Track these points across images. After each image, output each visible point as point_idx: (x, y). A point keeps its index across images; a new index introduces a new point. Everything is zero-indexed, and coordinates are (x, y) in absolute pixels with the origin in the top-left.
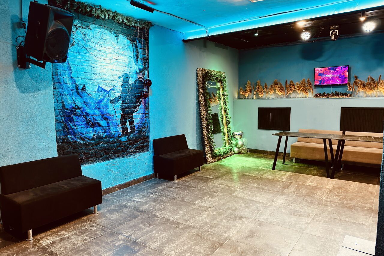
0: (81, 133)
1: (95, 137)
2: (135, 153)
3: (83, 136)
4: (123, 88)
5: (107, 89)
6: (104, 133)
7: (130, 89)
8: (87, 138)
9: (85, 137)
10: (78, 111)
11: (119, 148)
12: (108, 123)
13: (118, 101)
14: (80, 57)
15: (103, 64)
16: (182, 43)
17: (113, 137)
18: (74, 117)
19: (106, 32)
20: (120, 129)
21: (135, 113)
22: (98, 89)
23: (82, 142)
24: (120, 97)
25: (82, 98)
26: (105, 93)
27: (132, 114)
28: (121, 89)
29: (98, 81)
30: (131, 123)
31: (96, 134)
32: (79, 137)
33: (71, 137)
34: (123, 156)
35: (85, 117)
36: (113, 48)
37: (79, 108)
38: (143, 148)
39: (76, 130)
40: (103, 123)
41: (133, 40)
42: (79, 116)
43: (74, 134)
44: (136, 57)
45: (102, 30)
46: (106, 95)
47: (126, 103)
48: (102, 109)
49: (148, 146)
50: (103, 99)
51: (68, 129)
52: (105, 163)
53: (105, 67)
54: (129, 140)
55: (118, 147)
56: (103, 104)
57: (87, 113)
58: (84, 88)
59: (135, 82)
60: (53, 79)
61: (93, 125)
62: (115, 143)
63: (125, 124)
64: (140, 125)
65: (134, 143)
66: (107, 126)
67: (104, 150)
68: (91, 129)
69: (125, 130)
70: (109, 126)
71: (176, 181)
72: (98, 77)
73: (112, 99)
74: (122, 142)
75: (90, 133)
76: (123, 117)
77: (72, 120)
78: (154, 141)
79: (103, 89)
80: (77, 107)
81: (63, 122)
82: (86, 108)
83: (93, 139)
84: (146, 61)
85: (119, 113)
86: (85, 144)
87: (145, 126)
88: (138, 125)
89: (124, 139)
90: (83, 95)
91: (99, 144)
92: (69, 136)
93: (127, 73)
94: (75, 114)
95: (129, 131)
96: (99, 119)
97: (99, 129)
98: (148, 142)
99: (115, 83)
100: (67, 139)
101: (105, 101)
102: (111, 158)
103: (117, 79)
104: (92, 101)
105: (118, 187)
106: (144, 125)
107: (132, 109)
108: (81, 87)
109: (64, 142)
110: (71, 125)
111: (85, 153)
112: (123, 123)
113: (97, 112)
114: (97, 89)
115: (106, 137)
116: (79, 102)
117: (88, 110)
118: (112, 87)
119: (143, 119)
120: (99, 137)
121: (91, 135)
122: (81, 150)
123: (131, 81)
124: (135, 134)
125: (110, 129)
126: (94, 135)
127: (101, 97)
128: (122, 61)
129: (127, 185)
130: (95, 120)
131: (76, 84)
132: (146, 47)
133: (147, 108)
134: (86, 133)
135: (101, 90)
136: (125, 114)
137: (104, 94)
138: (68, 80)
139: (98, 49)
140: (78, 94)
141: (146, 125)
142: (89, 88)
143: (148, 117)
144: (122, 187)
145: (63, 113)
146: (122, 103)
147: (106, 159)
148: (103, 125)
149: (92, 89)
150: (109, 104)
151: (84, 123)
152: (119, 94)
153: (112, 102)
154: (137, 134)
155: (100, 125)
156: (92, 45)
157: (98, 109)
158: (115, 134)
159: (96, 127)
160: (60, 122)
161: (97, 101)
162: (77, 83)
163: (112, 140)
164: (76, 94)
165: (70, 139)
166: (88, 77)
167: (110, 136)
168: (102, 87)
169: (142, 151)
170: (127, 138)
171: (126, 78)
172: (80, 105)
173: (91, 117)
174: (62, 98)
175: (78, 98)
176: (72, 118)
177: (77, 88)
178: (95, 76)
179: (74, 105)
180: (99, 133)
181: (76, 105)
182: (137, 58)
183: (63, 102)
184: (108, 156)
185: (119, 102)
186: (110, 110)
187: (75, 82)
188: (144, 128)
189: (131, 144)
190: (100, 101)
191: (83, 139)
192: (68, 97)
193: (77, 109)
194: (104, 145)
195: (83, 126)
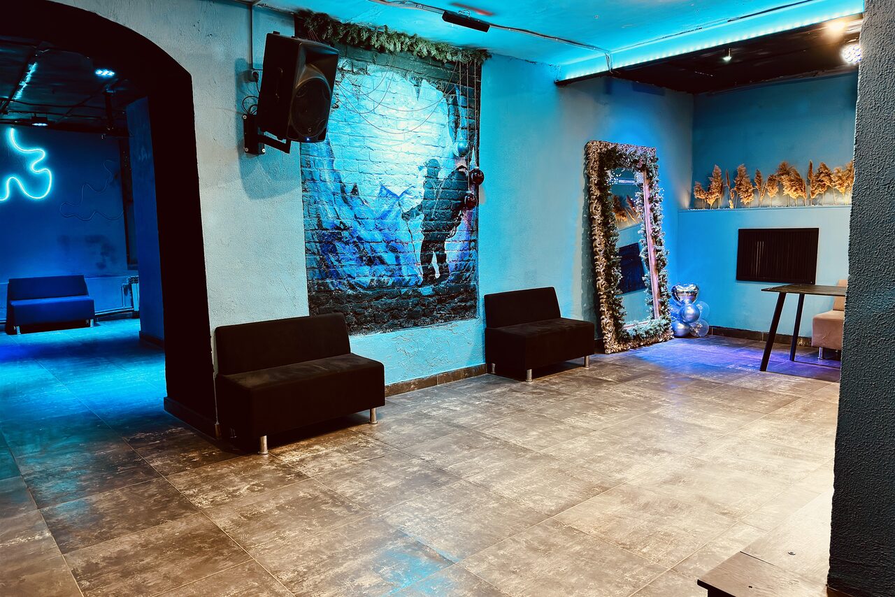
0: (350, 276)
1: (374, 284)
2: (447, 320)
3: (352, 281)
4: (427, 190)
5: (397, 191)
6: (390, 276)
7: (441, 190)
8: (360, 286)
9: (357, 284)
10: (345, 234)
11: (418, 308)
12: (397, 258)
13: (418, 215)
14: (349, 131)
15: (390, 143)
16: (554, 87)
17: (406, 285)
18: (338, 245)
19: (397, 77)
20: (419, 270)
21: (450, 239)
22: (381, 191)
23: (350, 292)
24: (420, 207)
25: (351, 209)
26: (394, 200)
27: (443, 242)
28: (423, 191)
29: (380, 176)
30: (442, 259)
31: (375, 278)
32: (345, 282)
33: (332, 282)
34: (424, 324)
35: (357, 246)
36: (409, 110)
37: (346, 228)
38: (464, 311)
39: (340, 270)
40: (389, 258)
41: (448, 91)
42: (347, 243)
43: (337, 276)
44: (453, 125)
45: (389, 74)
46: (395, 203)
47: (432, 220)
48: (386, 231)
49: (474, 307)
50: (389, 211)
51: (328, 267)
52: (391, 335)
53: (395, 148)
54: (436, 293)
55: (417, 305)
56: (389, 221)
57: (359, 238)
58: (355, 191)
59: (450, 177)
60: (302, 173)
61: (371, 262)
62: (409, 297)
63: (429, 261)
64: (458, 263)
65: (445, 300)
66: (395, 263)
67: (389, 309)
68: (366, 269)
69: (428, 273)
70: (399, 264)
71: (531, 382)
72: (381, 168)
73: (405, 211)
74: (423, 296)
75: (365, 276)
76: (426, 247)
77: (334, 251)
78: (486, 297)
79: (389, 191)
80: (342, 227)
81: (319, 254)
82: (359, 227)
83: (370, 288)
84: (473, 132)
85: (419, 239)
86: (356, 297)
87: (469, 266)
88: (454, 263)
89: (427, 290)
90: (352, 204)
91: (381, 297)
92: (328, 281)
93: (436, 158)
94: (340, 239)
95: (437, 275)
96: (381, 250)
97: (381, 269)
98: (475, 299)
99: (411, 179)
100: (325, 285)
101: (392, 215)
102: (403, 327)
103: (416, 171)
104: (369, 215)
105: (414, 384)
106: (466, 264)
107: (444, 232)
108: (349, 188)
109: (319, 291)
110: (333, 259)
111: (356, 313)
112: (426, 260)
113: (378, 236)
114: (378, 192)
115: (393, 285)
116: (347, 217)
117: (363, 233)
118: (406, 188)
119: (465, 252)
120: (381, 285)
121: (367, 280)
122: (349, 306)
123: (443, 175)
124: (448, 282)
125: (400, 269)
126: (372, 280)
127: (386, 207)
128: (426, 135)
129: (432, 381)
130: (375, 251)
131: (341, 182)
132: (474, 103)
133: (473, 229)
134: (358, 276)
135: (386, 193)
136: (430, 242)
137: (391, 202)
138: (327, 176)
139: (381, 112)
140: (345, 201)
141: (471, 266)
142: (364, 190)
143: (476, 247)
144: (423, 384)
145: (319, 236)
146: (425, 219)
147: (394, 327)
148: (389, 263)
149: (369, 191)
150: (400, 220)
151: (355, 257)
152: (419, 201)
153: (407, 216)
154: (452, 281)
155: (382, 262)
156: (370, 105)
157: (380, 230)
158: (410, 280)
159: (376, 264)
160: (314, 253)
161: (377, 216)
162: (344, 181)
163: (404, 290)
164: (342, 201)
165: (330, 286)
166: (363, 168)
167: (401, 283)
168: (388, 188)
169: (463, 318)
170: (433, 290)
171: (433, 168)
172: (348, 223)
173: (367, 245)
174: (317, 209)
175: (345, 208)
176: (334, 246)
177: (343, 191)
178: (375, 167)
179: (337, 222)
180: (380, 276)
181: (341, 222)
182: (457, 126)
183: (318, 217)
184: (396, 321)
185: (418, 217)
186: (402, 234)
187: (340, 178)
188: (468, 270)
189: (440, 301)
190: (384, 216)
191: (352, 287)
192: (327, 207)
193: (343, 230)
194: (390, 301)
195: (353, 262)
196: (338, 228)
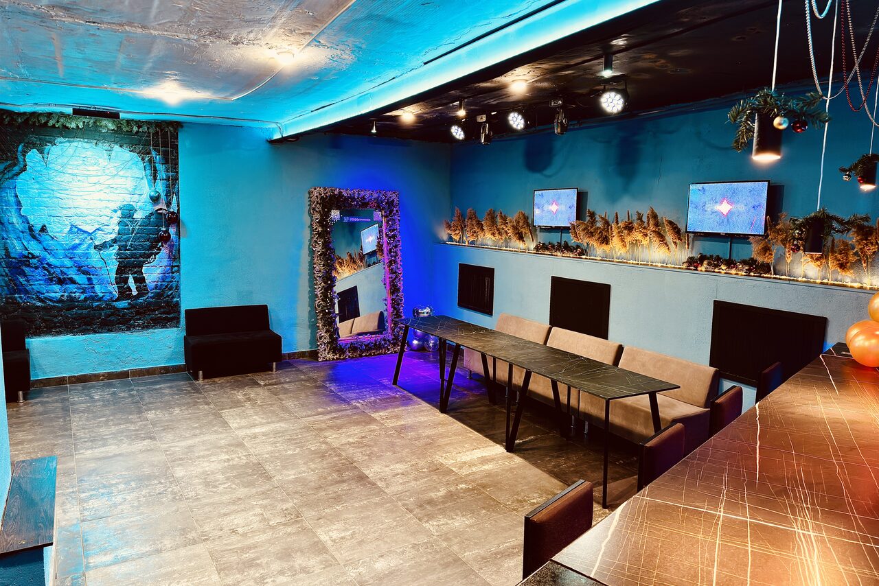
0: (39, 292)
1: (65, 298)
2: (145, 327)
3: (41, 296)
4: (121, 227)
5: (90, 229)
6: (81, 293)
7: (137, 227)
8: (50, 300)
9: (45, 298)
10: (33, 261)
11: (112, 318)
12: (89, 279)
13: (111, 246)
14: (37, 186)
15: (81, 193)
16: (268, 145)
17: (100, 299)
18: (26, 270)
19: (88, 145)
21: (147, 265)
22: (71, 229)
23: (39, 304)
24: (115, 241)
25: (40, 243)
26: (86, 235)
27: (141, 267)
28: (117, 228)
29: (70, 218)
30: (140, 280)
31: (66, 294)
32: (34, 296)
33: (20, 297)
34: (116, 331)
35: (47, 270)
36: (99, 169)
37: (34, 257)
38: (174, 321)
39: (29, 288)
40: (81, 279)
41: (144, 153)
42: (37, 268)
43: (26, 292)
44: (152, 177)
45: (75, 144)
46: (86, 238)
47: (128, 250)
48: (77, 259)
49: (177, 319)
50: (80, 244)
51: (16, 285)
52: (80, 337)
53: (84, 197)
54: (132, 306)
55: (110, 316)
56: (79, 251)
57: (50, 265)
58: (43, 229)
59: (148, 217)
61: (61, 282)
62: (103, 309)
64: (159, 283)
65: (145, 313)
66: (87, 283)
67: (81, 318)
68: (57, 287)
70: (92, 284)
72: (72, 211)
74: (118, 309)
75: (56, 292)
76: (120, 271)
77: (23, 274)
78: (187, 311)
79: (79, 229)
80: (30, 256)
81: (7, 276)
82: (48, 256)
83: (60, 301)
84: (172, 182)
86: (44, 307)
87: (171, 286)
88: (155, 283)
90: (41, 239)
91: (73, 308)
92: (16, 295)
93: (131, 203)
94: (29, 266)
95: (135, 293)
96: (72, 273)
97: (72, 287)
98: (179, 312)
99: (104, 220)
100: (15, 298)
101: (84, 247)
102: (95, 332)
103: (108, 212)
104: (58, 247)
105: (103, 376)
106: (168, 285)
107: (142, 259)
108: (38, 228)
109: (7, 302)
110: (21, 280)
111: (44, 321)
112: (121, 280)
113: (68, 262)
114: (68, 230)
115: (86, 299)
116: (34, 248)
117: (52, 260)
118: (98, 227)
119: (167, 275)
120: (71, 299)
121: (58, 295)
122: (38, 315)
125: (93, 288)
126: (63, 296)
127: (77, 241)
128: (119, 186)
129: (124, 375)
130: (65, 274)
131: (28, 223)
132: (171, 160)
133: (175, 256)
134: (48, 292)
135: (76, 230)
136: (125, 267)
137: (82, 236)
138: (15, 219)
139: (70, 171)
140: (34, 237)
141: (174, 286)
142: (53, 229)
143: (178, 271)
144: (111, 376)
145: (6, 263)
146: (120, 249)
147: (85, 332)
148: (81, 282)
149: (59, 230)
151: (44, 278)
152: (113, 236)
154: (152, 298)
155: (73, 282)
156: (57, 168)
157: (71, 258)
158: (104, 296)
159: (67, 284)
161: (67, 247)
162: (32, 223)
163: (96, 304)
164: (29, 237)
165: (19, 299)
166: (53, 213)
167: (94, 298)
168: (79, 227)
169: (164, 327)
170: (129, 304)
172: (37, 253)
173: (58, 270)
174: (5, 243)
175: (33, 243)
176: (23, 270)
177: (31, 229)
178: (64, 212)
179: (25, 253)
180: (71, 292)
181: (29, 253)
182: (155, 179)
183: (5, 249)
184: (89, 327)
185: (111, 248)
186: (95, 259)
187: (27, 220)
188: (171, 289)
189: (138, 313)
190: (75, 247)
191: (41, 300)
192: (15, 242)
193: (31, 259)
194: (80, 312)
195: (41, 282)
196: (27, 257)
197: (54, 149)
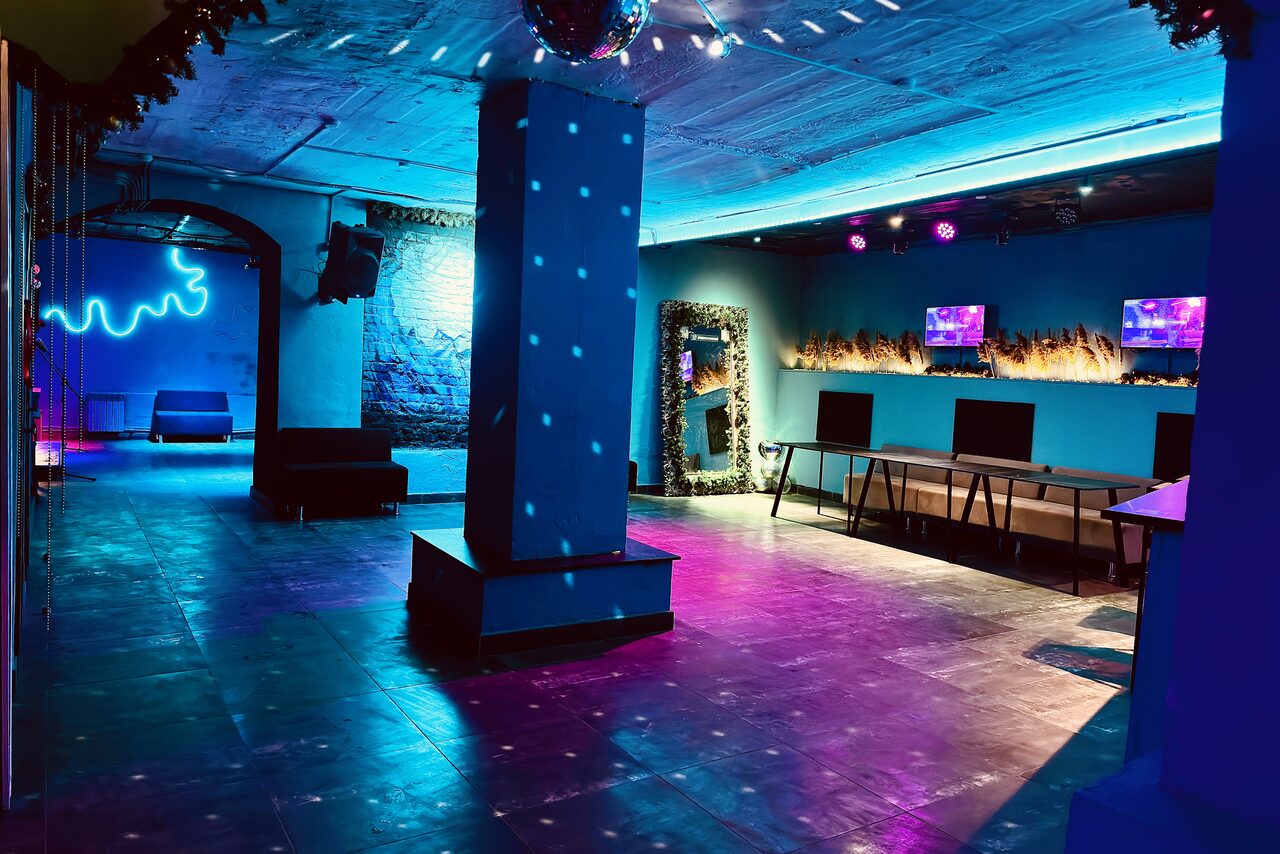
0: (401, 400)
1: (425, 409)
3: (404, 405)
5: (452, 334)
6: (440, 404)
8: (412, 410)
9: (408, 407)
10: (400, 366)
12: (449, 390)
14: (410, 286)
17: (454, 413)
18: (393, 375)
19: (458, 245)
22: (437, 334)
23: (401, 413)
25: (407, 347)
26: (449, 342)
29: (438, 322)
31: (426, 404)
32: (397, 405)
33: (385, 405)
35: (411, 377)
37: (401, 362)
39: (393, 395)
40: (441, 388)
42: (402, 374)
43: (390, 399)
48: (440, 367)
50: (443, 351)
51: (382, 391)
52: (437, 453)
56: (442, 358)
57: (413, 371)
58: (411, 333)
60: (365, 317)
61: (422, 391)
62: (458, 423)
66: (447, 393)
67: (438, 431)
68: (418, 396)
70: (450, 395)
72: (438, 316)
73: (459, 351)
75: (417, 401)
77: (389, 379)
79: (444, 335)
80: (398, 360)
81: (374, 380)
82: (413, 362)
83: (420, 411)
86: (406, 418)
90: (409, 343)
91: (432, 420)
92: (381, 402)
94: (395, 371)
96: (434, 383)
97: (431, 397)
100: (378, 405)
101: (446, 354)
102: (450, 449)
104: (424, 353)
108: (408, 330)
109: (372, 410)
110: (387, 386)
111: (405, 431)
114: (434, 334)
115: (443, 412)
116: (402, 353)
117: (417, 367)
118: (461, 332)
120: (431, 410)
121: (418, 405)
122: (400, 425)
125: (451, 399)
126: (423, 406)
127: (441, 348)
130: (427, 382)
131: (399, 325)
134: (410, 401)
135: (441, 336)
137: (446, 343)
138: (387, 320)
139: (441, 272)
140: (402, 340)
142: (421, 332)
145: (376, 366)
147: (440, 446)
148: (441, 393)
149: (425, 333)
150: (454, 359)
151: (408, 385)
153: (461, 356)
155: (434, 392)
156: (432, 267)
157: (434, 366)
159: (428, 393)
160: (370, 380)
161: (432, 354)
162: (402, 325)
163: (453, 417)
164: (399, 341)
165: (383, 407)
166: (422, 315)
167: (451, 411)
168: (444, 332)
172: (403, 357)
173: (421, 377)
174: (376, 345)
175: (402, 346)
176: (389, 376)
177: (401, 332)
178: (432, 314)
179: (394, 357)
180: (431, 403)
181: (397, 357)
183: (377, 352)
184: (444, 443)
185: (467, 359)
186: (455, 369)
187: (398, 322)
190: (438, 354)
191: (403, 410)
192: (385, 344)
193: (398, 363)
194: (438, 424)
195: (405, 390)
196: (394, 361)
197: (429, 248)
